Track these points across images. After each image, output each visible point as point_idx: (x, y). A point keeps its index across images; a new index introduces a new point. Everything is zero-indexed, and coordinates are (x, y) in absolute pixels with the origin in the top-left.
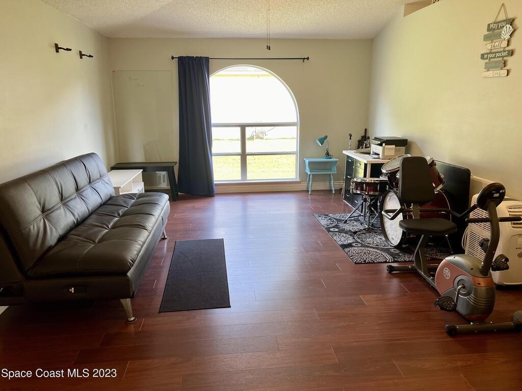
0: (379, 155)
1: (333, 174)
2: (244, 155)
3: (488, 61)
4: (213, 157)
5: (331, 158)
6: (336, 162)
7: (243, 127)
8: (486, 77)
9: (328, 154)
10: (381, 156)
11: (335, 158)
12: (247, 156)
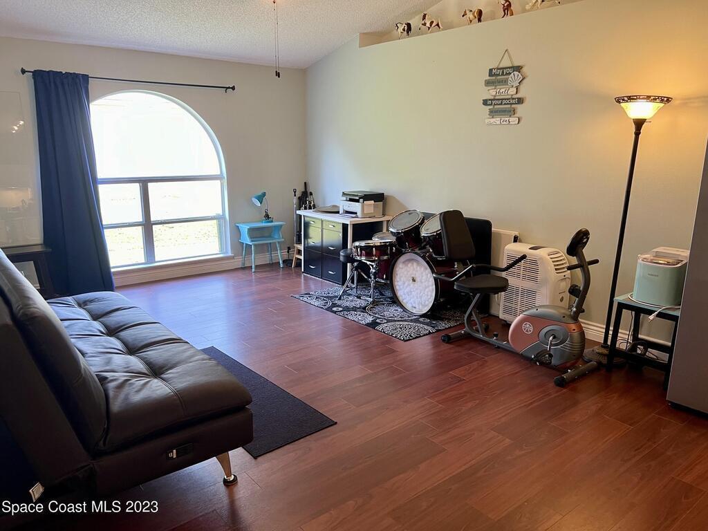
0: (356, 213)
1: (279, 242)
2: (147, 225)
3: (491, 107)
4: (105, 230)
5: (272, 222)
6: (281, 226)
7: (144, 183)
8: (491, 124)
9: (267, 216)
10: (359, 214)
11: (278, 221)
12: (154, 226)
